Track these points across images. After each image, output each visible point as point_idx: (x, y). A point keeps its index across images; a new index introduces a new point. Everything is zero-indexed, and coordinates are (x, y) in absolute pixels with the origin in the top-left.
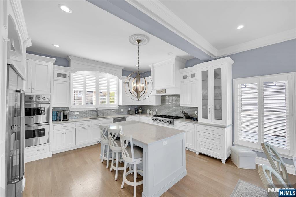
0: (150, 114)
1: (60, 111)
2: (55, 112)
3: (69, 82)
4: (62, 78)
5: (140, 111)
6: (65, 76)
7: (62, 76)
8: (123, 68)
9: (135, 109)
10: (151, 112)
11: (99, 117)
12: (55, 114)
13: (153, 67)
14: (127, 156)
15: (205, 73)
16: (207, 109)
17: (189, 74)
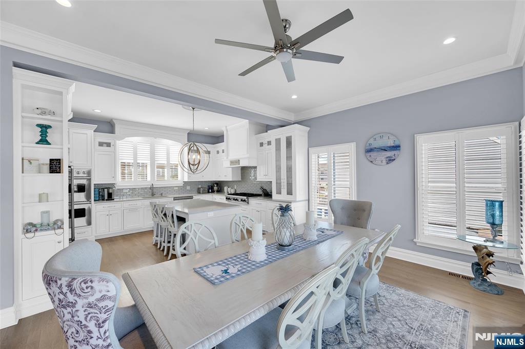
0: (228, 192)
1: (103, 189)
2: (97, 190)
3: (115, 152)
4: (105, 148)
5: (215, 188)
6: (109, 145)
7: (105, 145)
8: (188, 131)
9: (209, 186)
10: (229, 189)
11: (155, 196)
12: (97, 193)
13: (227, 130)
15: (278, 141)
16: (280, 183)
17: (265, 142)
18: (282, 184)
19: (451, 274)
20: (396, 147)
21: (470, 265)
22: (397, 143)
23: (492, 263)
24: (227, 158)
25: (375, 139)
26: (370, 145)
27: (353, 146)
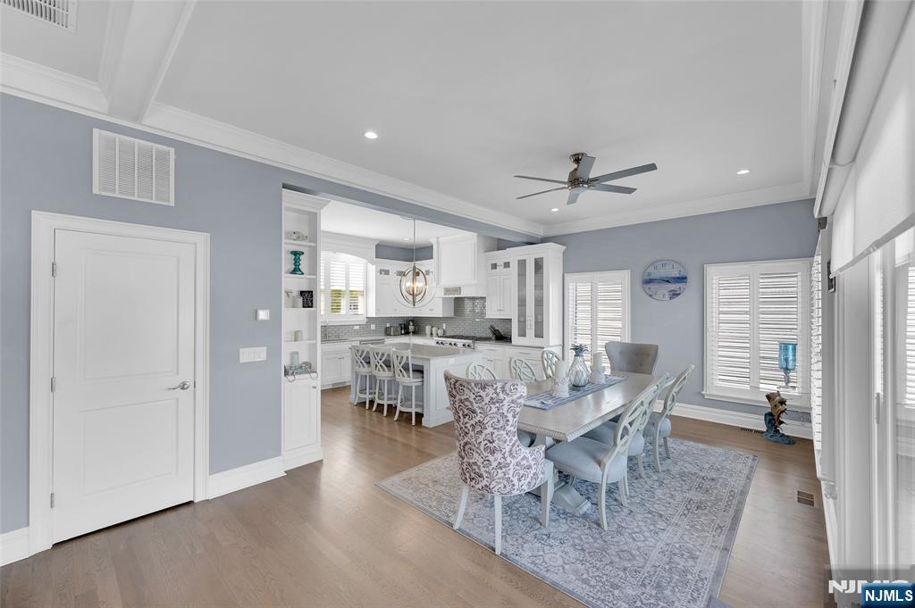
0: (432, 334)
5: (411, 328)
8: (377, 242)
9: (401, 324)
10: (434, 329)
13: (438, 243)
14: (403, 376)
15: (522, 264)
16: (525, 321)
17: (500, 262)
18: (528, 323)
19: (742, 429)
20: (682, 279)
21: (763, 417)
22: (683, 274)
23: (783, 411)
24: (438, 284)
25: (656, 268)
26: (649, 274)
27: (626, 274)
